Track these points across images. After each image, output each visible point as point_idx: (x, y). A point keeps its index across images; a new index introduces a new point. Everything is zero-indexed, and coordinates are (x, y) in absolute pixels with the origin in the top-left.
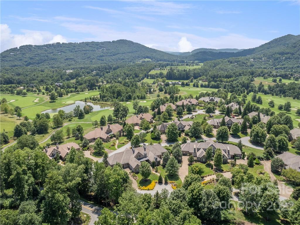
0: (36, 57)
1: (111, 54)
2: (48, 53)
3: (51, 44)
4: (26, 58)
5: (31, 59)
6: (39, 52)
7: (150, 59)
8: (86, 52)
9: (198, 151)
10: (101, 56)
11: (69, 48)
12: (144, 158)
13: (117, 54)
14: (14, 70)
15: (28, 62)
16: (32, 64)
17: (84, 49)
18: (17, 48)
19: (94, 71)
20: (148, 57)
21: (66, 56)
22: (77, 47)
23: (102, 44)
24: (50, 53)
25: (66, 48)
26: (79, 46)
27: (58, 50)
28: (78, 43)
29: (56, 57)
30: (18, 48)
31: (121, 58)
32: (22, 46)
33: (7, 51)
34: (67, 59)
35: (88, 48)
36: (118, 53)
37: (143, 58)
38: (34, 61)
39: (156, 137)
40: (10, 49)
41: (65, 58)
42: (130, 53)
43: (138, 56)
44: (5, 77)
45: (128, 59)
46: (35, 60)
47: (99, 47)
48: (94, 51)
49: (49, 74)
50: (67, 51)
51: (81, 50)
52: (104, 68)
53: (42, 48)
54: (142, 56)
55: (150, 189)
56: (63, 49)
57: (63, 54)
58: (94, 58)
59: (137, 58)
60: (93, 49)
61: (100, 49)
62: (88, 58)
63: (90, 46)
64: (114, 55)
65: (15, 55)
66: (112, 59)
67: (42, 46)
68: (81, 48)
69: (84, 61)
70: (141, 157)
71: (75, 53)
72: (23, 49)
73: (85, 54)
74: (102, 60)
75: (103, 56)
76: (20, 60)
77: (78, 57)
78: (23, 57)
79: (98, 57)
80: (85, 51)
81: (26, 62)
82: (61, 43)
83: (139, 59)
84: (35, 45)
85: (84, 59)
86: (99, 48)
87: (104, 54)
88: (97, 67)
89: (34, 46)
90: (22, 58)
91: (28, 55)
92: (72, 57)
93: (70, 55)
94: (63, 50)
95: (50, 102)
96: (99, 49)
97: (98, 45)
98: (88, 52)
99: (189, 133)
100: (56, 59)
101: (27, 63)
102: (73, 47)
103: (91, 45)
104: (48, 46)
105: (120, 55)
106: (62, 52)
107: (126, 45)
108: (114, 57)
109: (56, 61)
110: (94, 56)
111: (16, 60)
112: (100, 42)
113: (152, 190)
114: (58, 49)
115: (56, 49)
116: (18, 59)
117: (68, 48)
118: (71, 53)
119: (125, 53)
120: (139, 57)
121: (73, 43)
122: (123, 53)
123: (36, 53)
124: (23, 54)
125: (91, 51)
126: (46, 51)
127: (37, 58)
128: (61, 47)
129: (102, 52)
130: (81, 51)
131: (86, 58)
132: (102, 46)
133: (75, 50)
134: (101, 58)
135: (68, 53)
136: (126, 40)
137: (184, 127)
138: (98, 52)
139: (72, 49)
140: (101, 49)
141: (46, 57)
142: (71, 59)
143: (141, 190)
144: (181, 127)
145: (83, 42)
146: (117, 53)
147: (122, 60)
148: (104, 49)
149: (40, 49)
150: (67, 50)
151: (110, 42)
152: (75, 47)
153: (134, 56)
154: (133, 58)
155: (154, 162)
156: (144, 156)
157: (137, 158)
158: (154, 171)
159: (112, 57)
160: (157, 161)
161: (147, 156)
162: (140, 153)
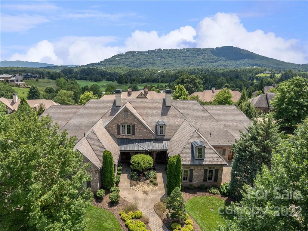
0: (137, 61)
1: (212, 60)
2: (148, 58)
3: (152, 50)
4: (128, 62)
5: (132, 62)
6: (141, 57)
10: (201, 62)
11: (170, 54)
12: (150, 140)
13: (219, 61)
14: (112, 69)
15: (129, 65)
17: (184, 55)
20: (257, 65)
21: (165, 62)
22: (177, 53)
23: (204, 50)
24: (150, 58)
25: (167, 54)
26: (179, 52)
27: (158, 56)
28: (179, 49)
29: (155, 62)
30: (124, 53)
31: (224, 64)
32: (127, 52)
33: (115, 56)
34: (165, 64)
35: (188, 54)
37: (251, 65)
38: (134, 65)
40: (117, 55)
42: (235, 60)
45: (232, 66)
46: (135, 64)
48: (194, 57)
49: (140, 72)
53: (144, 54)
54: (249, 63)
56: (163, 55)
57: (162, 59)
58: (192, 63)
59: (243, 65)
60: (194, 55)
61: (201, 55)
62: (187, 64)
63: (190, 53)
64: (216, 62)
65: (119, 60)
66: (213, 66)
67: (145, 52)
68: (182, 54)
69: (182, 66)
71: (174, 58)
72: (127, 54)
73: (184, 60)
74: (201, 66)
75: (203, 62)
76: (123, 64)
77: (177, 62)
78: (126, 61)
79: (197, 63)
80: (185, 57)
81: (127, 65)
82: (162, 49)
83: (246, 66)
84: (139, 51)
85: (183, 65)
86: (200, 54)
87: (204, 60)
88: (192, 69)
89: (137, 52)
90: (125, 62)
91: (130, 60)
92: (170, 62)
96: (200, 55)
97: (199, 51)
98: (187, 58)
102: (174, 53)
103: (192, 51)
104: (150, 52)
105: (222, 61)
106: (162, 58)
107: (231, 52)
109: (154, 65)
110: (193, 62)
111: (119, 64)
112: (202, 49)
114: (159, 55)
116: (122, 63)
117: (168, 54)
118: (170, 59)
120: (245, 64)
121: (173, 50)
123: (138, 58)
124: (127, 59)
125: (191, 57)
126: (147, 56)
127: (137, 62)
128: (162, 53)
129: (203, 59)
130: (180, 57)
132: (204, 52)
133: (175, 56)
134: (200, 64)
135: (167, 59)
136: (232, 47)
138: (198, 58)
139: (172, 55)
140: (202, 56)
141: (145, 61)
142: (169, 64)
145: (184, 48)
146: (219, 59)
147: (224, 66)
148: (205, 56)
149: (142, 55)
150: (167, 56)
151: (213, 49)
152: (175, 53)
153: (239, 63)
154: (237, 65)
155: (179, 160)
156: (151, 132)
157: (119, 133)
158: (160, 216)
159: (213, 64)
160: (204, 163)
161: (165, 138)
162: (132, 114)
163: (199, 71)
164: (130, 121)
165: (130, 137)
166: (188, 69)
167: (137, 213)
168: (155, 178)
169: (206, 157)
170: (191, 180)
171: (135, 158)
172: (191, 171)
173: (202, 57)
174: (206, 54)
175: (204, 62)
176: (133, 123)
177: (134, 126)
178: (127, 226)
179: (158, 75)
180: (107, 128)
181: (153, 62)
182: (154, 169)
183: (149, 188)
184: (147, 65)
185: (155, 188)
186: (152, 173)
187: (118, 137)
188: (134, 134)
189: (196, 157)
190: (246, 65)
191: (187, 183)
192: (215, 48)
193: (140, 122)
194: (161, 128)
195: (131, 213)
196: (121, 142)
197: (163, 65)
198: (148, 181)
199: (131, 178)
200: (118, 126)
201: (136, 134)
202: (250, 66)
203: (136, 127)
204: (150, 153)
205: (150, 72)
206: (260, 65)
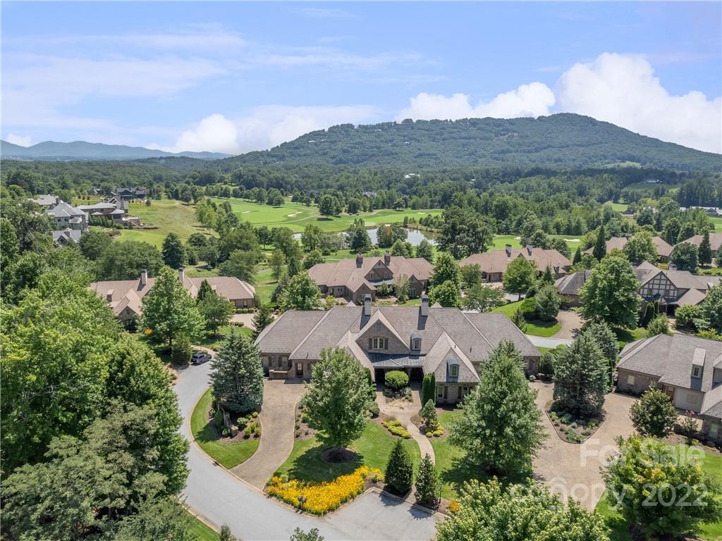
0: (355, 148)
1: (529, 146)
2: (382, 142)
3: (391, 123)
4: (335, 150)
5: (344, 151)
6: (365, 137)
7: (638, 162)
8: (469, 141)
9: (715, 384)
10: (503, 152)
11: (431, 132)
12: (405, 356)
13: (545, 148)
14: (300, 169)
15: (338, 158)
16: (344, 162)
17: (463, 134)
18: (324, 130)
19: (473, 178)
20: (632, 159)
21: (419, 149)
22: (449, 130)
23: (510, 124)
24: (386, 142)
25: (424, 132)
26: (453, 128)
27: (404, 136)
28: (454, 120)
29: (397, 150)
30: (326, 130)
31: (556, 156)
32: (334, 127)
33: (305, 136)
34: (420, 155)
35: (473, 132)
36: (549, 146)
37: (619, 159)
38: (349, 157)
39: (537, 311)
40: (310, 133)
41: (417, 153)
42: (582, 146)
43: (602, 153)
44: (272, 176)
45: (574, 160)
46: (352, 154)
47: (503, 130)
48: (487, 139)
49: (364, 178)
50: (423, 138)
51: (456, 137)
52: (500, 175)
53: (371, 130)
54: (615, 154)
55: (307, 505)
56: (415, 134)
57: (414, 143)
58: (483, 155)
59: (601, 159)
60: (487, 135)
61: (504, 135)
62: (470, 155)
63: (479, 129)
64: (537, 150)
65: (316, 144)
66: (530, 160)
67: (374, 127)
68: (459, 131)
69: (458, 160)
70: (390, 351)
71: (441, 141)
72: (333, 132)
73: (464, 145)
74: (503, 161)
75: (508, 151)
76: (325, 154)
77: (447, 151)
78: (330, 148)
79: (495, 153)
80: (466, 138)
81: (333, 157)
82: (414, 121)
83: (607, 161)
84: (360, 126)
85: (461, 157)
86: (502, 133)
87: (511, 146)
88: (482, 170)
89: (357, 126)
90: (329, 150)
91: (340, 145)
92: (432, 151)
93: (428, 146)
94: (415, 136)
95: (319, 219)
96: (501, 135)
97: (498, 125)
98: (471, 141)
99: (699, 317)
100: (396, 154)
101: (334, 160)
102: (440, 129)
103: (482, 126)
104: (386, 127)
105: (553, 149)
106: (413, 141)
107: (573, 127)
108: (536, 154)
109: (394, 158)
110: (485, 150)
111: (315, 155)
112: (507, 120)
113: (317, 514)
114: (405, 133)
115: (402, 134)
116: (321, 152)
117: (427, 130)
118: (433, 143)
119: (568, 146)
120: (605, 157)
121: (441, 121)
122: (562, 147)
123: (358, 140)
124: (332, 142)
125: (481, 139)
126: (379, 136)
127: (357, 151)
128: (413, 128)
129: (508, 143)
130: (456, 139)
131: (465, 155)
132: (510, 127)
133: (443, 137)
134: (501, 156)
135: (425, 143)
136: (577, 115)
137: (679, 297)
138: (499, 142)
139: (437, 134)
140: (506, 136)
141: (375, 149)
142: (429, 155)
143: (271, 495)
144: (662, 292)
145: (465, 118)
146: (546, 145)
147: (556, 161)
148: (513, 136)
149: (369, 133)
150: (424, 135)
151: (531, 120)
152: (443, 129)
153: (590, 155)
154: (587, 159)
155: (433, 378)
156: (406, 347)
157: (370, 348)
158: (416, 425)
159: (529, 155)
160: (459, 381)
161: (421, 353)
162: (385, 327)
163: (498, 174)
164: (383, 335)
165: (383, 351)
166: (473, 170)
167: (396, 422)
168: (410, 395)
169: (460, 374)
170: (446, 397)
171: (389, 375)
172: (446, 388)
173: (505, 140)
174: (515, 132)
175: (511, 152)
176: (386, 337)
177: (387, 340)
178: (389, 430)
179: (406, 186)
180: (358, 342)
181: (394, 151)
182: (408, 385)
183: (405, 404)
184: (378, 158)
185: (411, 404)
186: (408, 390)
187: (370, 351)
188: (386, 348)
189: (451, 375)
190: (606, 159)
191: (442, 400)
192: (536, 118)
193: (394, 336)
194: (416, 343)
195: (391, 422)
196: (374, 357)
197: (415, 157)
198: (404, 398)
199: (386, 395)
200: (370, 340)
201: (389, 348)
202: (615, 162)
203: (389, 341)
204: (404, 369)
205: (386, 177)
206: (638, 158)
